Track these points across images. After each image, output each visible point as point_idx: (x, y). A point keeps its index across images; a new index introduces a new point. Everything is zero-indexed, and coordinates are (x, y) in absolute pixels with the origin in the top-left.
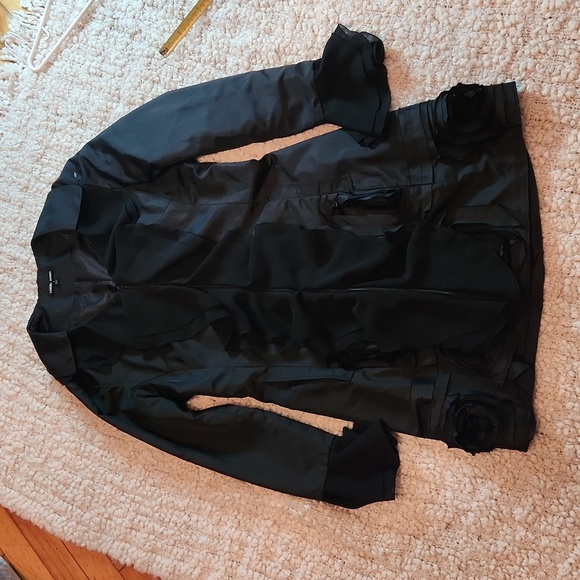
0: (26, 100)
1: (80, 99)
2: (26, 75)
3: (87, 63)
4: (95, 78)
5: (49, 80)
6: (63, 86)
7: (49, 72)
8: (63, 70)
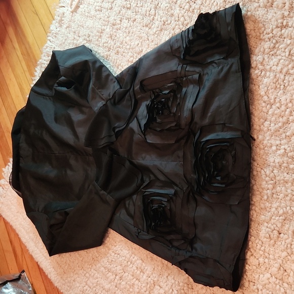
0: (66, 28)
1: (90, 26)
2: (68, 14)
3: (95, 4)
4: (98, 12)
5: (77, 16)
6: (83, 19)
7: (78, 11)
8: (84, 10)
